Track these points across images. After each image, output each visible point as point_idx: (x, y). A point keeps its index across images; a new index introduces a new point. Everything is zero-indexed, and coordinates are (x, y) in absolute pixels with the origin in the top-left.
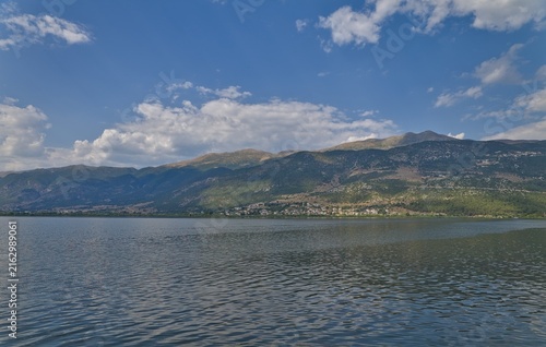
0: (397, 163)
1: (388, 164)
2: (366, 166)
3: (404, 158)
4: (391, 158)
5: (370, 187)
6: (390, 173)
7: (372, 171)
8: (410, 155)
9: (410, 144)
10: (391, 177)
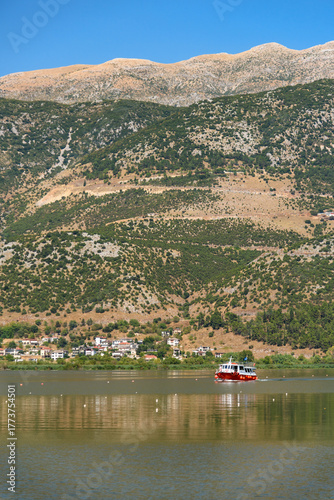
0: (218, 159)
1: (186, 162)
2: (102, 168)
3: (247, 141)
4: (199, 138)
5: (111, 250)
6: (189, 199)
7: (122, 184)
8: (267, 128)
9: (272, 86)
10: (193, 213)
